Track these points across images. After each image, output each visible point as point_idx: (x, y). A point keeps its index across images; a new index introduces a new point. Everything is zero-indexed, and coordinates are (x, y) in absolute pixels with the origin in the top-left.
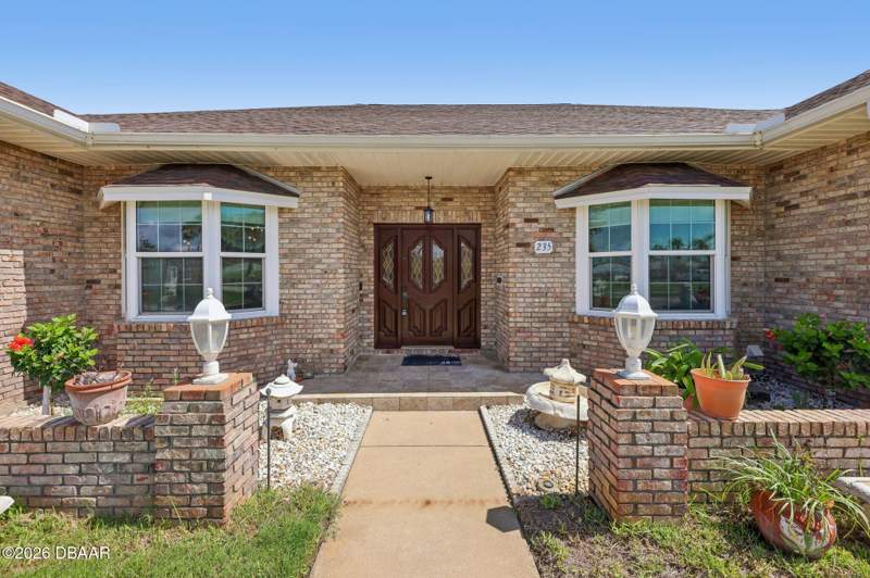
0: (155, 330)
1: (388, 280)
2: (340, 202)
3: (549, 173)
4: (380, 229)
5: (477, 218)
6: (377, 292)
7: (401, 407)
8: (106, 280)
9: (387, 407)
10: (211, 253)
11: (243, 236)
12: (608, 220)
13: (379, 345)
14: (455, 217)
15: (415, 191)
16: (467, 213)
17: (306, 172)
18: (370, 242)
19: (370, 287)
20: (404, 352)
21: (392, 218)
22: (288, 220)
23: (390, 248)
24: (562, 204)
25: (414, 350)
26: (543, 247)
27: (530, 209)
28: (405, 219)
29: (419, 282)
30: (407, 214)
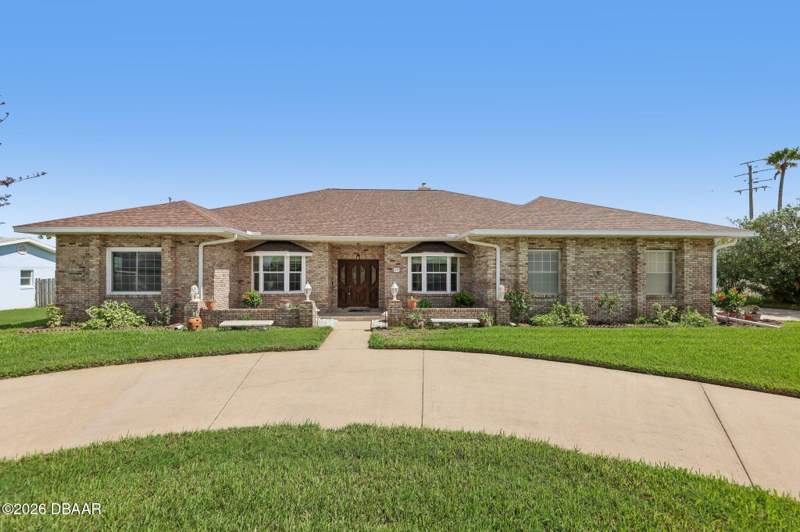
0: (270, 296)
1: (344, 281)
2: (327, 254)
3: (399, 245)
4: (340, 261)
5: (377, 258)
6: (339, 286)
7: (347, 320)
8: (246, 280)
9: (343, 320)
10: (287, 272)
11: (296, 266)
12: (416, 262)
13: (339, 306)
14: (369, 257)
15: (354, 247)
16: (374, 256)
17: (316, 244)
18: (336, 266)
19: (336, 283)
20: (350, 308)
21: (345, 257)
22: (309, 260)
23: (344, 269)
24: (403, 255)
25: (353, 308)
26: (397, 270)
27: (392, 257)
28: (350, 257)
29: (355, 282)
30: (351, 256)
